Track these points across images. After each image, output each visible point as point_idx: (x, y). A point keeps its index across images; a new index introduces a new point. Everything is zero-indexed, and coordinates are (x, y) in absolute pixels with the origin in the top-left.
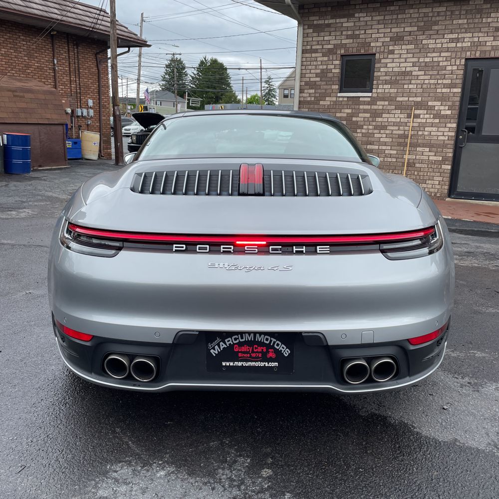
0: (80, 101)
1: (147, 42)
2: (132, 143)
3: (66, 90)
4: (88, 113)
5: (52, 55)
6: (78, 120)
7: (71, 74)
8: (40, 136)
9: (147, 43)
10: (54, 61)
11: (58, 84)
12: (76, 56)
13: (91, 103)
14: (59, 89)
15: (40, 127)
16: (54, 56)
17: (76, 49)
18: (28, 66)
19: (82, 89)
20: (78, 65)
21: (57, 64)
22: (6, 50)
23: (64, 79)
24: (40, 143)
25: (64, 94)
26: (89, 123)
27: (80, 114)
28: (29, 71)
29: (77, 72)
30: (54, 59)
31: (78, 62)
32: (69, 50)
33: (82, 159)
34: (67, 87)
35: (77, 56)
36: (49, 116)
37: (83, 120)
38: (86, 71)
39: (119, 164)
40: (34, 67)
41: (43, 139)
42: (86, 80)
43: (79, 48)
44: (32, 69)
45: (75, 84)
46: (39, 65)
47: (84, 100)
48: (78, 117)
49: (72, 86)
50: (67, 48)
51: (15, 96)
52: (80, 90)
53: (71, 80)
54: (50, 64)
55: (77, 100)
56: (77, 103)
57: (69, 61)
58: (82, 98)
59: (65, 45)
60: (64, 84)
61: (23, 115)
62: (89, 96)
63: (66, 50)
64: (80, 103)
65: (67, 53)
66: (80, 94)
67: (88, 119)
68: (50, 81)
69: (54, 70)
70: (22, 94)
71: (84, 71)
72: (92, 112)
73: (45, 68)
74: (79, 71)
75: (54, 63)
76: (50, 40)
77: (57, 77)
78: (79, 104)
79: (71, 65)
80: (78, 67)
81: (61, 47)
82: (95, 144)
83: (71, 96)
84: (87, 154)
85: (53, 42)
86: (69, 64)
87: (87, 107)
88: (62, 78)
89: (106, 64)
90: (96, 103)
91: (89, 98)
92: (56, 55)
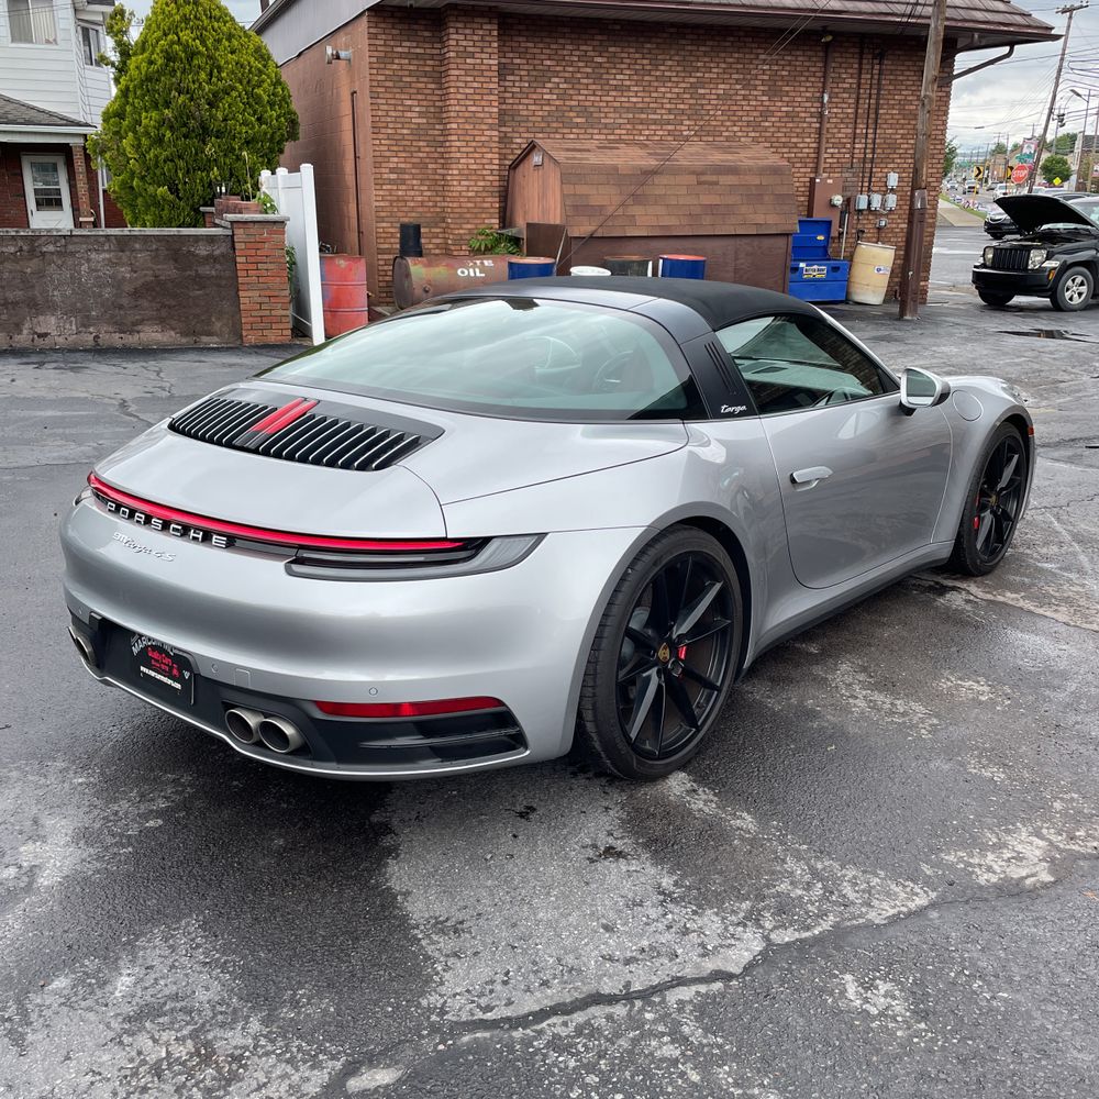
0: (870, 177)
1: (1052, 28)
2: (984, 266)
3: (842, 156)
4: (884, 202)
5: (820, 85)
6: (858, 219)
7: (858, 121)
8: (736, 259)
9: (1053, 32)
10: (822, 97)
11: (824, 145)
12: (875, 82)
13: (893, 180)
14: (826, 156)
15: (738, 241)
16: (824, 88)
17: (877, 67)
18: (765, 115)
19: (879, 151)
20: (878, 99)
21: (829, 102)
22: (728, 87)
23: (839, 132)
24: (735, 273)
25: (835, 166)
26: (883, 224)
27: (863, 205)
28: (767, 124)
29: (872, 116)
30: (823, 92)
31: (878, 94)
32: (860, 69)
33: (847, 301)
34: (844, 150)
35: (879, 79)
36: (760, 219)
37: (871, 217)
38: (894, 112)
39: (906, 318)
40: (779, 114)
41: (742, 264)
42: (890, 131)
43: (885, 62)
44: (773, 119)
45: (863, 141)
46: (791, 109)
47: (880, 175)
48: (860, 212)
49: (857, 146)
50: (856, 66)
51: (699, 183)
52: (873, 153)
53: (855, 133)
54: (815, 105)
55: (863, 177)
56: (862, 182)
57: (859, 93)
58: (874, 170)
59: (851, 61)
60: (840, 145)
61: (707, 220)
62: (892, 166)
63: (855, 71)
64: (870, 182)
65: (855, 76)
66: (872, 163)
67: (882, 215)
68: (808, 140)
69: (821, 115)
70: (714, 178)
71: (890, 112)
72: (892, 200)
73: (803, 115)
74: (877, 113)
75: (822, 103)
76: (821, 54)
77: (824, 132)
78: (866, 184)
79: (861, 101)
80: (877, 104)
81: (843, 65)
82: (879, 270)
83: (852, 167)
84: (858, 291)
85: (826, 56)
86: (858, 99)
87: (884, 189)
88: (836, 131)
89: (947, 89)
90: (906, 180)
91: (893, 169)
92: (829, 85)
